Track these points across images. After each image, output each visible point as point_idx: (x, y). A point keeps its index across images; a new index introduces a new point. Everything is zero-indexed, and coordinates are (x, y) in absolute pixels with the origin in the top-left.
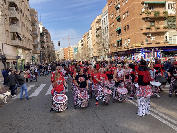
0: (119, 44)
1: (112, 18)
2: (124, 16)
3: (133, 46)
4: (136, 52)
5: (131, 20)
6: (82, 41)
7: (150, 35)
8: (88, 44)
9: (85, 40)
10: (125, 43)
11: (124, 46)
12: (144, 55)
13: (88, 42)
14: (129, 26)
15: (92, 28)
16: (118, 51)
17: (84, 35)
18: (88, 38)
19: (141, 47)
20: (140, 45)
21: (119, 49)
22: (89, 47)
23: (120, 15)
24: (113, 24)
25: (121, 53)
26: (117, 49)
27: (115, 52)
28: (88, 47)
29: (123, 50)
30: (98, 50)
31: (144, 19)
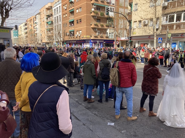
0: (71, 34)
1: (66, 9)
2: (77, 11)
3: (84, 37)
4: (86, 42)
5: (83, 15)
6: (26, 25)
7: (97, 30)
8: (34, 28)
9: (30, 24)
10: (78, 34)
11: (76, 36)
12: (92, 45)
13: (35, 27)
14: (82, 20)
15: (42, 13)
16: (70, 40)
17: (30, 19)
18: (35, 22)
19: (90, 39)
20: (89, 36)
21: (72, 38)
22: (36, 32)
23: (73, 9)
24: (66, 15)
25: (73, 42)
26: (70, 38)
27: (68, 41)
28: (34, 32)
29: (75, 39)
30: (48, 36)
31: (93, 16)
